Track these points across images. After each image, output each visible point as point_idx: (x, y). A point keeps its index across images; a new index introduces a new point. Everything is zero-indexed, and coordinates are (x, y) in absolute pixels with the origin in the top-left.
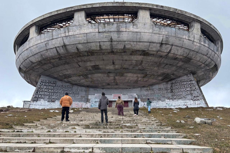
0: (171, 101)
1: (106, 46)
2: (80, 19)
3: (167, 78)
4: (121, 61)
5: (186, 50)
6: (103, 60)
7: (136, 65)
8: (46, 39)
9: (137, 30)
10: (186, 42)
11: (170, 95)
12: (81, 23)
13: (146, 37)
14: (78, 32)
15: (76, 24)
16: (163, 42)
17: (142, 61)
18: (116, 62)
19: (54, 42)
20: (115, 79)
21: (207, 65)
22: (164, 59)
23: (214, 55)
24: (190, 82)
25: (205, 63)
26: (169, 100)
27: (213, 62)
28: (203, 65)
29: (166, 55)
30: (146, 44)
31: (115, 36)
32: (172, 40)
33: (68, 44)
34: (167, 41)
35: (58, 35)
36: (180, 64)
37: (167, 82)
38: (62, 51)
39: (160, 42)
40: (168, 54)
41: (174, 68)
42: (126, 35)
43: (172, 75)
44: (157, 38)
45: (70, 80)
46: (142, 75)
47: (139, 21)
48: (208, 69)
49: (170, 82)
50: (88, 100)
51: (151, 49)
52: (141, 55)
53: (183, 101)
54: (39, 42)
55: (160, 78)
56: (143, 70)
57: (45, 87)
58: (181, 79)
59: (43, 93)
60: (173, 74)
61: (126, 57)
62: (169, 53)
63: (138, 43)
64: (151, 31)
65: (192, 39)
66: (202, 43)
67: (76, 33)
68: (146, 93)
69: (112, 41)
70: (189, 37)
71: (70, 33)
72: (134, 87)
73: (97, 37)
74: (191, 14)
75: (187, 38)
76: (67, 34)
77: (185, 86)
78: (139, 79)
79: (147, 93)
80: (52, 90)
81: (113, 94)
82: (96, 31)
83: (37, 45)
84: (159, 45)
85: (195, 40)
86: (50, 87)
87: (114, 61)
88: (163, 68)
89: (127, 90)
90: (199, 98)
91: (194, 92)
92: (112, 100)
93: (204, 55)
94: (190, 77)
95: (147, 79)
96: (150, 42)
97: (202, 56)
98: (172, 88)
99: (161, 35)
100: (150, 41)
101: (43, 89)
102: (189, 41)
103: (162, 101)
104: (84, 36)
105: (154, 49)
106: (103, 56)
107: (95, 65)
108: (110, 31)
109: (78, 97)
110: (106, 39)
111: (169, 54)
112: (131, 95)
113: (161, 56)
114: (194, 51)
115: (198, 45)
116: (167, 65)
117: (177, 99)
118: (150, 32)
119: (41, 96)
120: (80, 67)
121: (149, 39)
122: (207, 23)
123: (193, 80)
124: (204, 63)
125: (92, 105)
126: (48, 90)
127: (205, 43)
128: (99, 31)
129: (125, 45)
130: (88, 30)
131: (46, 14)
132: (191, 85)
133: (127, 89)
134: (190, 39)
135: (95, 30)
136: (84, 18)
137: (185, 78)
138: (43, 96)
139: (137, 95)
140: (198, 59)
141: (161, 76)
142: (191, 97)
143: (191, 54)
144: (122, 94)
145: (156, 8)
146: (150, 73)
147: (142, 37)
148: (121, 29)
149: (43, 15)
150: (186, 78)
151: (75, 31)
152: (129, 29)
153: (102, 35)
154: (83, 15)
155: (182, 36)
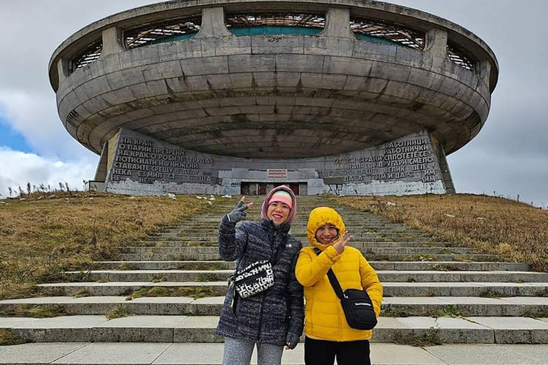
0: (383, 182)
1: (265, 80)
2: (215, 25)
3: (378, 139)
4: (291, 108)
5: (415, 89)
6: (257, 105)
7: (319, 115)
8: (145, 62)
9: (325, 52)
10: (415, 72)
11: (382, 171)
12: (217, 34)
13: (340, 65)
14: (210, 52)
15: (208, 36)
16: (371, 75)
17: (331, 108)
18: (281, 110)
19: (161, 67)
20: (275, 141)
21: (455, 114)
22: (372, 104)
23: (472, 94)
24: (421, 148)
25: (452, 111)
26: (378, 182)
27: (467, 107)
28: (448, 114)
29: (377, 98)
30: (339, 78)
31: (282, 62)
32: (388, 70)
33: (191, 74)
34: (378, 72)
35: (171, 55)
36: (404, 112)
37: (378, 146)
38: (177, 86)
39: (366, 74)
40: (378, 97)
41: (390, 121)
42: (304, 61)
43: (387, 133)
44: (361, 67)
45: (182, 139)
46: (329, 134)
47: (329, 34)
48: (459, 122)
49: (383, 147)
50: (217, 181)
51: (348, 88)
52: (329, 97)
53: (405, 184)
54: (129, 65)
55: (365, 138)
56: (332, 123)
57: (132, 153)
58: (405, 139)
59: (129, 166)
60: (390, 131)
61: (300, 101)
62: (381, 93)
63: (325, 76)
64: (349, 53)
65: (428, 67)
66: (447, 74)
67: (208, 53)
68: (334, 167)
69: (276, 72)
70: (422, 62)
71: (195, 52)
72: (312, 156)
73: (249, 64)
74: (430, 15)
75: (417, 65)
76: (189, 55)
77: (412, 153)
78: (324, 140)
79: (338, 168)
80: (147, 160)
81: (268, 170)
82: (246, 52)
83: (125, 71)
84: (362, 80)
85: (432, 69)
86: (141, 153)
87: (277, 107)
88: (370, 120)
89: (297, 161)
90: (434, 177)
91: (426, 166)
92: (265, 181)
93: (449, 96)
94: (422, 138)
95: (338, 140)
96: (348, 75)
97: (445, 97)
98: (387, 158)
99: (368, 62)
100: (348, 73)
101: (129, 158)
102: (421, 71)
103: (365, 184)
104: (224, 61)
105: (355, 88)
106: (257, 97)
107: (239, 113)
108: (273, 52)
109: (198, 175)
110: (266, 68)
111: (383, 96)
112: (305, 171)
113: (367, 100)
114: (429, 89)
115: (439, 77)
116: (378, 115)
117: (394, 180)
118: (348, 55)
119: (126, 172)
120: (209, 115)
121: (346, 69)
122: (460, 32)
123: (428, 143)
124: (449, 111)
125: (227, 190)
126: (139, 160)
127: (453, 73)
128: (253, 52)
129: (301, 79)
130: (231, 49)
131: (141, 8)
132: (422, 154)
133: (297, 158)
134: (423, 66)
135: (246, 50)
136: (223, 22)
137: (413, 139)
138: (130, 171)
139: (317, 171)
140: (438, 103)
141: (367, 135)
142: (420, 176)
143: (425, 95)
144: (286, 170)
145: (362, 6)
146: (344, 129)
147: (334, 65)
148: (294, 49)
149: (135, 9)
150: (416, 138)
151: (205, 50)
152: (309, 50)
153: (257, 60)
154: (221, 17)
155: (408, 62)
